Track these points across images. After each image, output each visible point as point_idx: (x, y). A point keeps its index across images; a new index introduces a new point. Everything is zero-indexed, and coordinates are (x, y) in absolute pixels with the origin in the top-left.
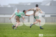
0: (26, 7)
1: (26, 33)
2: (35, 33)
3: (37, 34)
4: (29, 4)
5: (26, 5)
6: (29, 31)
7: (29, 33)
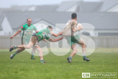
0: (26, 14)
1: (26, 70)
2: (45, 70)
3: (49, 72)
4: (33, 9)
5: (26, 11)
6: (33, 66)
7: (32, 70)
